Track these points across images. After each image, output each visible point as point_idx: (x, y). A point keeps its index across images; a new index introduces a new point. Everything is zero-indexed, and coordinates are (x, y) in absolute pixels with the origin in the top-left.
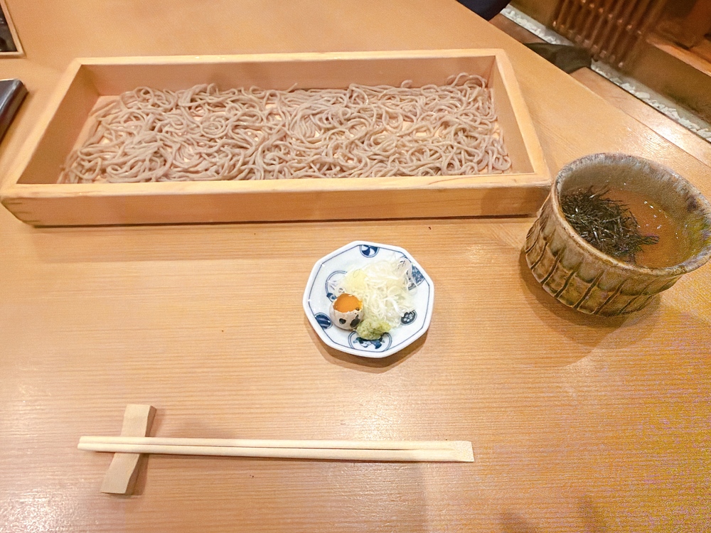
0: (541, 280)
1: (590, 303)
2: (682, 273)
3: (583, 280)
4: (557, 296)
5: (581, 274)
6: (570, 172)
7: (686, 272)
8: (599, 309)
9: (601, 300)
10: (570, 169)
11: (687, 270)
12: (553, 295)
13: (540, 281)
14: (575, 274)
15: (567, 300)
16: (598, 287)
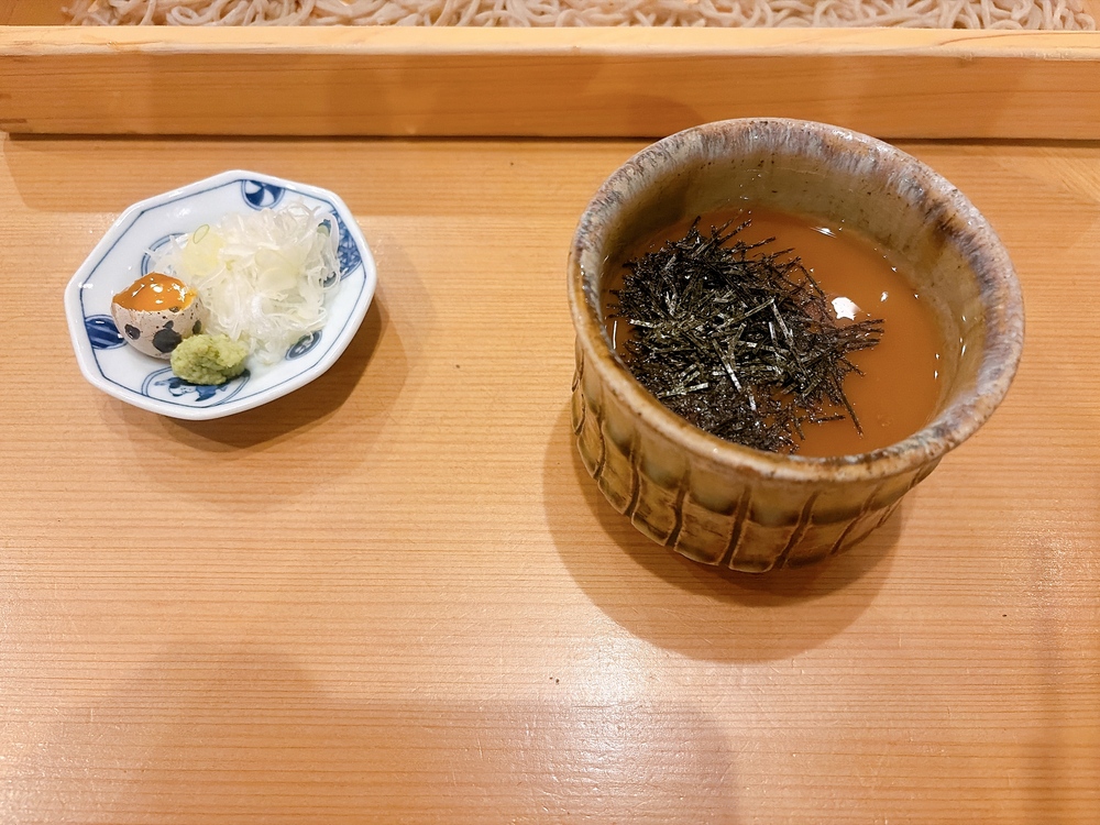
0: (625, 509)
1: (753, 551)
2: (948, 449)
3: (712, 509)
4: (671, 542)
5: (701, 497)
6: (615, 205)
7: (957, 444)
8: (781, 559)
9: (778, 542)
10: (617, 196)
11: (957, 436)
12: (663, 543)
13: (622, 511)
14: (687, 498)
15: (699, 552)
16: (753, 518)
